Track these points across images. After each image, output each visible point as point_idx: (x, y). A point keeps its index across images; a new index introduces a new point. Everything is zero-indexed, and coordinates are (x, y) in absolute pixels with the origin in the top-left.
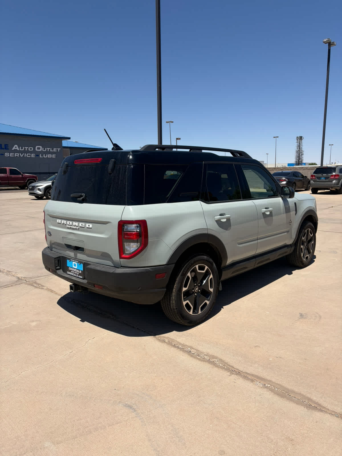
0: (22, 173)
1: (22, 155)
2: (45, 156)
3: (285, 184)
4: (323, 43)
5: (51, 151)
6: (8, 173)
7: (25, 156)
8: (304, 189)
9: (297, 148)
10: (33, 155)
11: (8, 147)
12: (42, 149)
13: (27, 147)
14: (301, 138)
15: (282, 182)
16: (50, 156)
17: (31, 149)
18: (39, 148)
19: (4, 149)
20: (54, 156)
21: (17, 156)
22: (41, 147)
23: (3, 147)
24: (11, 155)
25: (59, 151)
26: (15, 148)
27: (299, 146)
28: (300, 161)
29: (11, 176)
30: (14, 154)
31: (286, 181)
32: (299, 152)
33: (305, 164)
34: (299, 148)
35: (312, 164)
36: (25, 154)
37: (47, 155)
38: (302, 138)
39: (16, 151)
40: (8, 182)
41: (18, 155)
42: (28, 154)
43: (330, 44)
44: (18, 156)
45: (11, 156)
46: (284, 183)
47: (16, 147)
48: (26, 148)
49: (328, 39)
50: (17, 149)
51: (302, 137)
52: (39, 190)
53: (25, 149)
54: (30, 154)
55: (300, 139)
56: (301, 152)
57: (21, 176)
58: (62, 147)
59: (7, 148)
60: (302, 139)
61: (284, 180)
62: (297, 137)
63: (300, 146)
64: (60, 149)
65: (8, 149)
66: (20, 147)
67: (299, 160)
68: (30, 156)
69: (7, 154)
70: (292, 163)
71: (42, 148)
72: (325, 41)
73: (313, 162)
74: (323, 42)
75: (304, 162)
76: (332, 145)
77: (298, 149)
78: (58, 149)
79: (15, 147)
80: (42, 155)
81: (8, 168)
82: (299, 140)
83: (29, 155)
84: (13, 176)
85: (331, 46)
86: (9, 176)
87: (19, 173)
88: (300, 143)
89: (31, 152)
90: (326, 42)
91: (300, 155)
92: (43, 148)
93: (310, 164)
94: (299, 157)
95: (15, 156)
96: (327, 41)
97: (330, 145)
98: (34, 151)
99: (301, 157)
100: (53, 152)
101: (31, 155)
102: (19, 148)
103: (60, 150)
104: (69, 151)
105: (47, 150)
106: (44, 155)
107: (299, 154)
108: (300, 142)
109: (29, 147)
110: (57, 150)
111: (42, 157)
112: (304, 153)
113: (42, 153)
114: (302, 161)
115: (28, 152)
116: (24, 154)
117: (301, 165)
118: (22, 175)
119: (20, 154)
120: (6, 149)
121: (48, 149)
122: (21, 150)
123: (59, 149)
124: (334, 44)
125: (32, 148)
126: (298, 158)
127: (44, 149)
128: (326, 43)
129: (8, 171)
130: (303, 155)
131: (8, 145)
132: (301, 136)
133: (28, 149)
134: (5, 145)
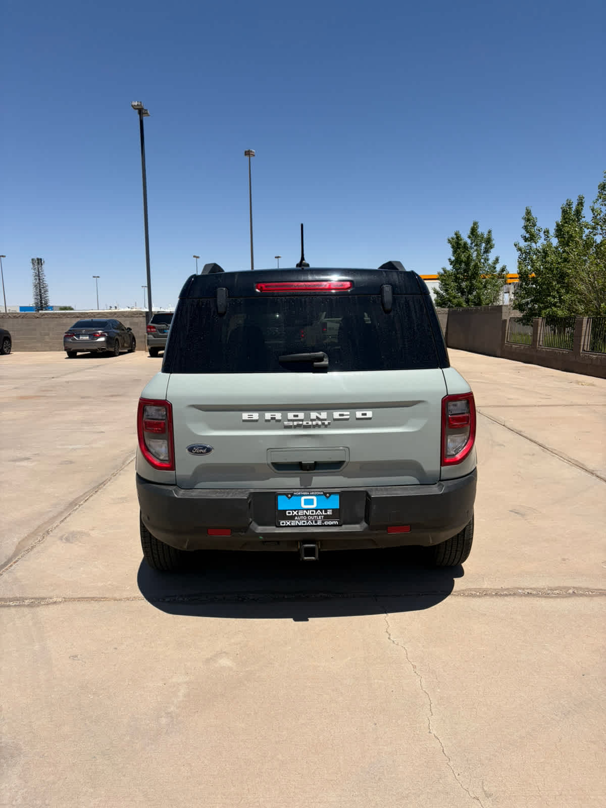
3: (104, 341)
4: (132, 108)
8: (126, 351)
9: (36, 279)
14: (40, 261)
15: (98, 338)
27: (39, 276)
28: (43, 302)
31: (104, 336)
32: (39, 287)
33: (52, 308)
34: (39, 279)
35: (65, 308)
38: (43, 262)
43: (141, 112)
46: (102, 339)
49: (139, 103)
51: (41, 259)
55: (38, 263)
56: (42, 286)
60: (42, 264)
61: (102, 335)
62: (33, 260)
63: (41, 275)
67: (41, 301)
70: (28, 305)
72: (135, 105)
73: (67, 305)
74: (132, 105)
75: (50, 304)
76: (98, 277)
77: (38, 281)
82: (36, 264)
85: (144, 115)
88: (40, 270)
90: (135, 107)
91: (42, 292)
93: (62, 309)
94: (41, 295)
96: (138, 105)
97: (94, 277)
99: (43, 295)
107: (40, 290)
108: (40, 268)
112: (49, 288)
114: (46, 304)
117: (46, 310)
124: (147, 113)
126: (39, 297)
128: (135, 109)
130: (47, 293)
132: (39, 257)
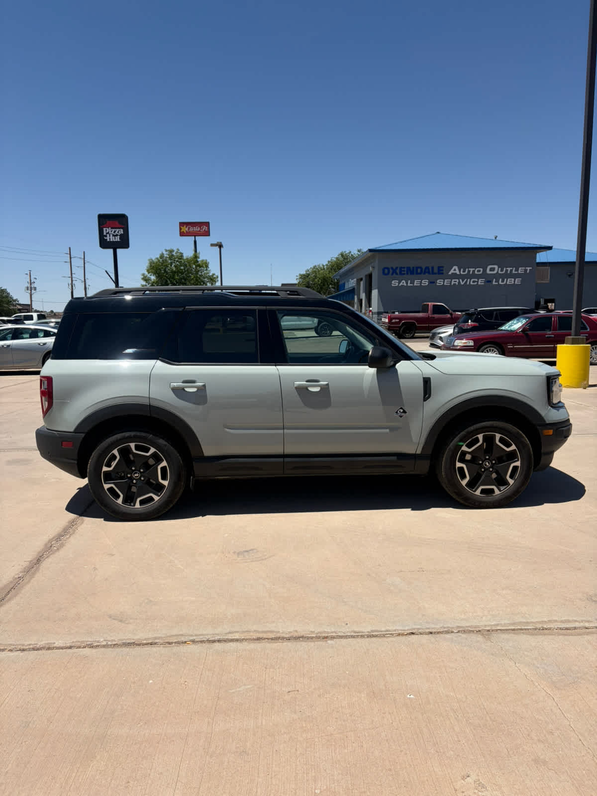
0: (450, 311)
1: (463, 281)
2: (503, 281)
5: (514, 272)
6: (429, 312)
7: (468, 283)
10: (481, 282)
11: (442, 270)
12: (498, 270)
13: (473, 268)
16: (510, 281)
17: (479, 271)
18: (493, 269)
19: (435, 274)
20: (518, 281)
21: (455, 284)
22: (496, 267)
23: (436, 270)
24: (447, 282)
25: (528, 272)
26: (455, 272)
29: (433, 316)
30: (451, 282)
36: (469, 280)
37: (505, 280)
39: (455, 276)
40: (427, 325)
41: (456, 281)
42: (472, 280)
44: (457, 284)
45: (445, 284)
47: (455, 270)
48: (472, 270)
50: (456, 273)
52: (441, 339)
53: (469, 271)
54: (476, 280)
57: (449, 316)
58: (535, 265)
59: (441, 272)
64: (531, 268)
65: (442, 274)
66: (462, 270)
68: (476, 283)
69: (440, 282)
71: (498, 268)
78: (527, 268)
79: (453, 269)
80: (497, 281)
81: (431, 305)
83: (474, 282)
84: (436, 316)
86: (430, 316)
87: (446, 311)
89: (478, 277)
92: (500, 269)
95: (452, 284)
98: (484, 274)
100: (518, 273)
101: (478, 282)
102: (460, 271)
103: (530, 270)
104: (549, 270)
105: (507, 271)
106: (500, 280)
109: (476, 269)
110: (526, 270)
111: (497, 283)
113: (498, 276)
115: (474, 276)
116: (467, 280)
118: (451, 314)
119: (461, 280)
120: (439, 273)
121: (509, 269)
122: (462, 273)
123: (529, 268)
125: (481, 269)
127: (502, 271)
129: (430, 308)
131: (442, 267)
133: (474, 271)
134: (439, 268)
